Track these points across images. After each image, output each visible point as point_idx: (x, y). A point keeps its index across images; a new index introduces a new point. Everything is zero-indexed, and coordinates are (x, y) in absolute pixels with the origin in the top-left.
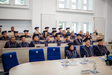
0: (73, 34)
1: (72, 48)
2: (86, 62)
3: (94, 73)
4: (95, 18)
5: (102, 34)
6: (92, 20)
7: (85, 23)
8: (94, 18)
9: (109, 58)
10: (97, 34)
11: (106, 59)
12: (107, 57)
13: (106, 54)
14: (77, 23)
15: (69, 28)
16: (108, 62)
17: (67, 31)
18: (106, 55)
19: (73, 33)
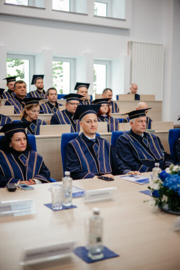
0: (52, 97)
1: (19, 143)
2: (75, 202)
3: (90, 261)
4: (132, 43)
5: (154, 96)
6: (124, 53)
7: (97, 61)
8: (130, 44)
9: (169, 181)
10: (137, 97)
11: (156, 187)
12: (162, 176)
13: (157, 164)
14: (73, 61)
15: (42, 76)
16: (165, 198)
17: (34, 88)
18: (157, 170)
19: (52, 91)
